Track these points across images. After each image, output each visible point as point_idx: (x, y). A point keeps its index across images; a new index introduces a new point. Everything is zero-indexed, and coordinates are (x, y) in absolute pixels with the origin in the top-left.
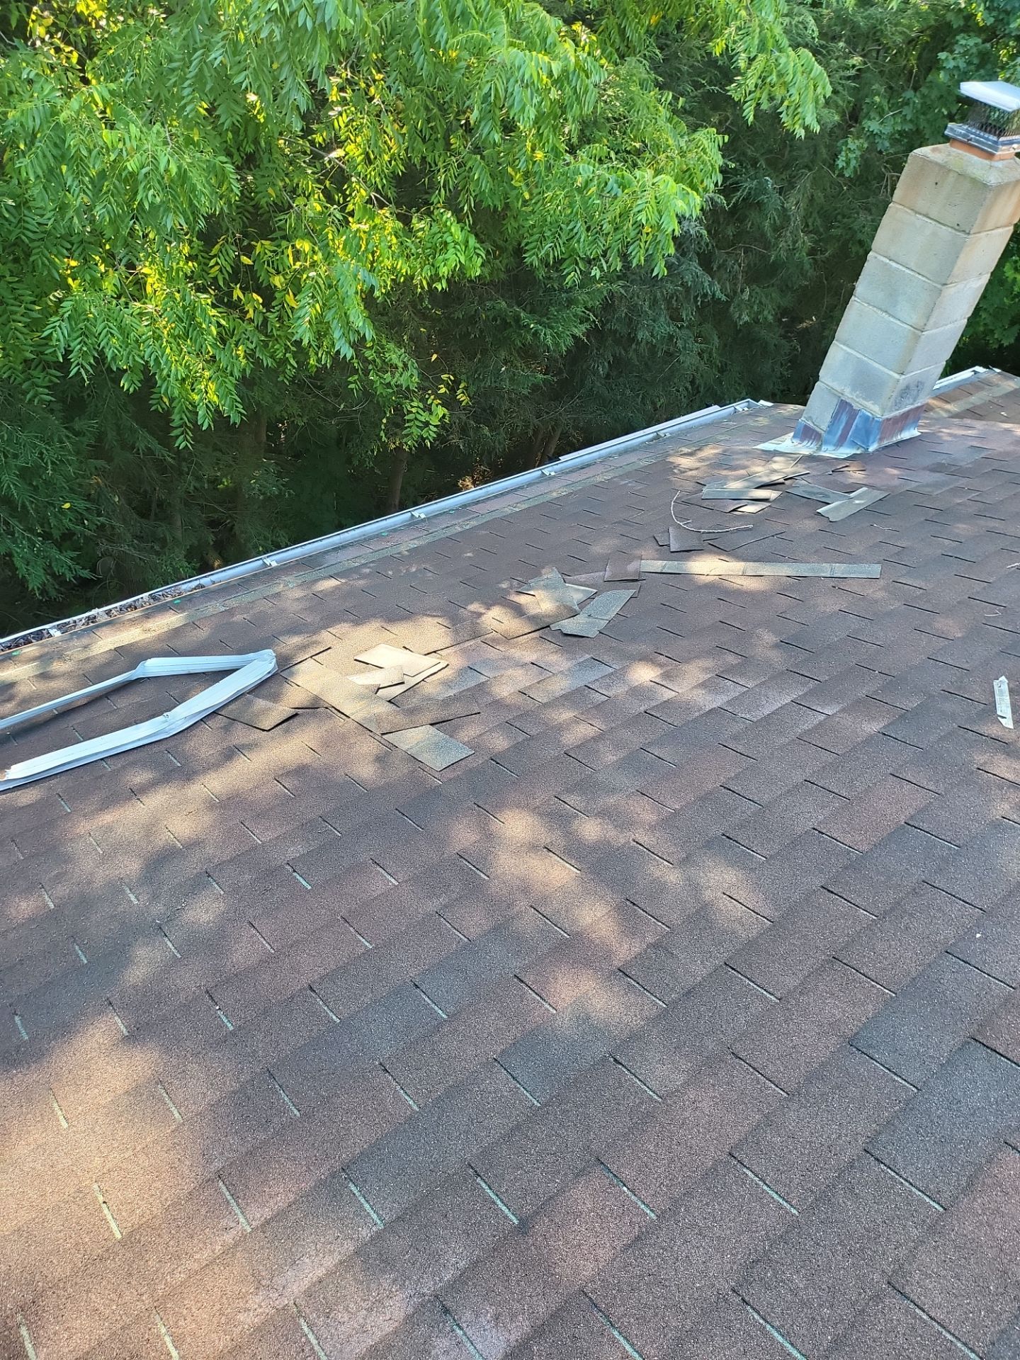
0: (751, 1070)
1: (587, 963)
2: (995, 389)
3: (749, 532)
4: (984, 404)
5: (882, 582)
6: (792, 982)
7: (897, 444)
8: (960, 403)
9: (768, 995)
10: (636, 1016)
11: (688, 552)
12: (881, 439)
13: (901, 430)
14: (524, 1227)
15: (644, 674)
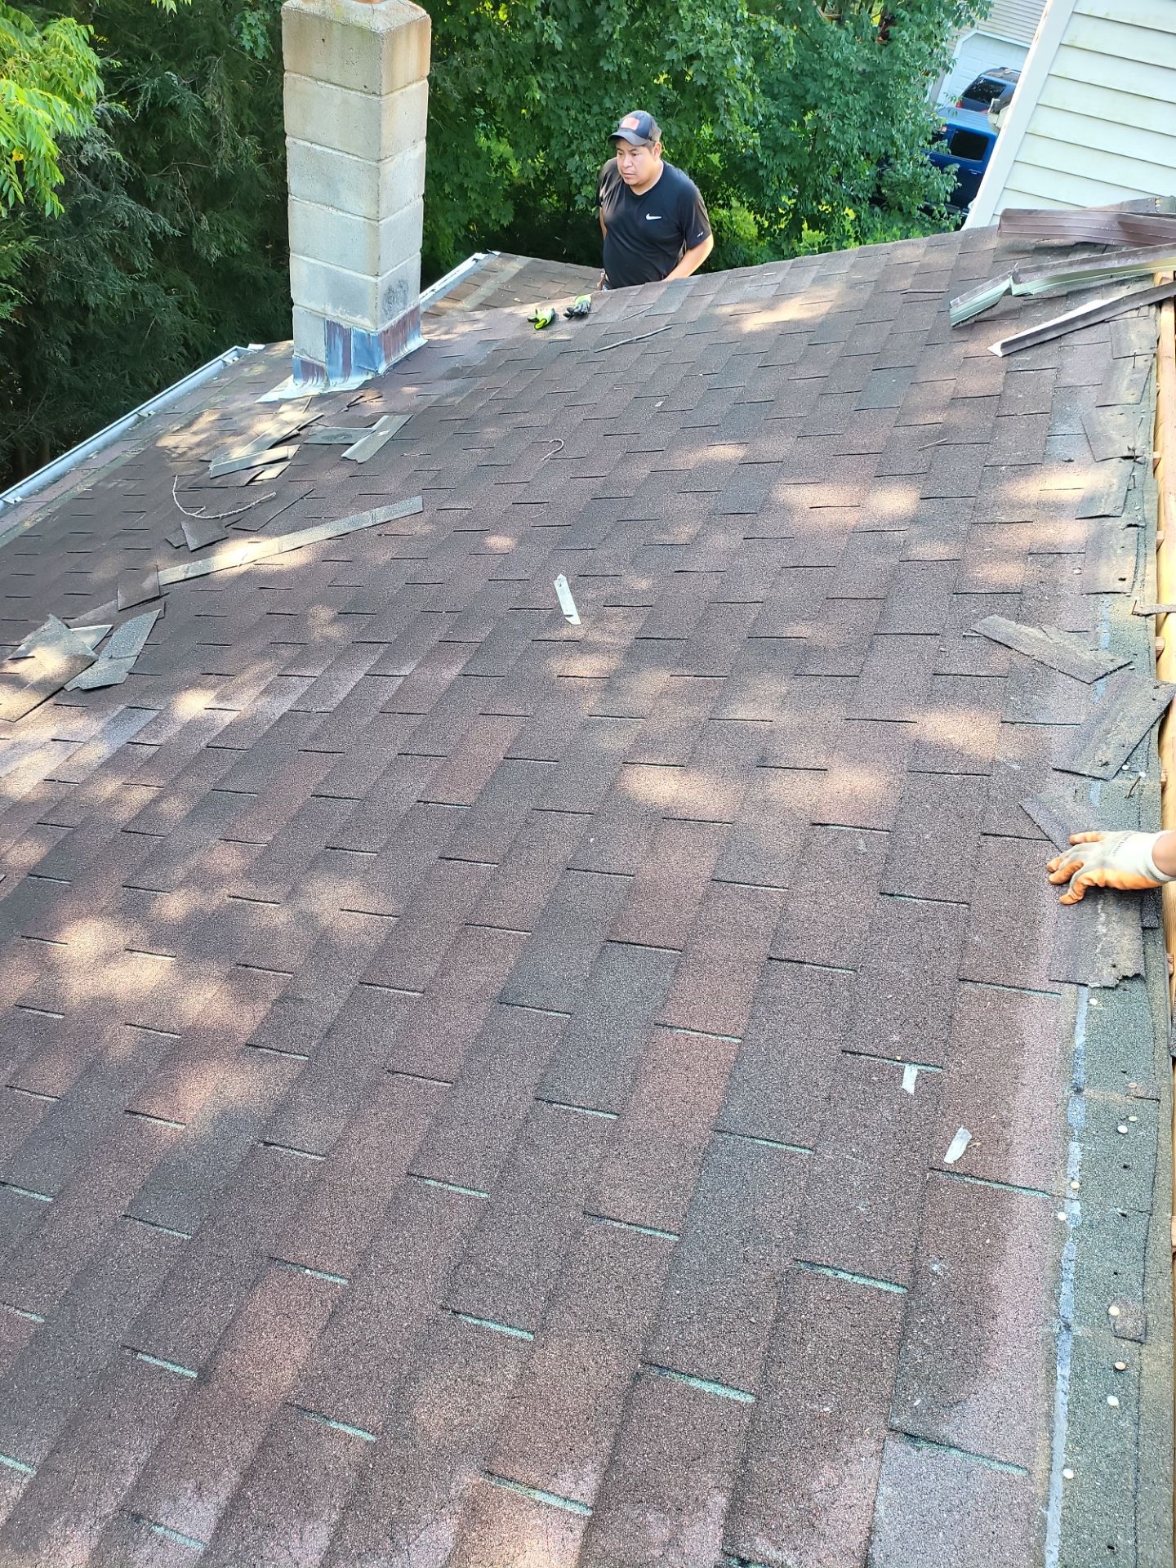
0: (411, 1078)
1: (209, 1055)
2: (501, 275)
3: (274, 502)
4: (495, 294)
5: (427, 514)
6: (430, 970)
7: (407, 357)
8: (470, 298)
9: (411, 994)
10: (278, 1085)
11: (209, 547)
12: (387, 357)
13: (405, 341)
14: (205, 1375)
15: (193, 704)
